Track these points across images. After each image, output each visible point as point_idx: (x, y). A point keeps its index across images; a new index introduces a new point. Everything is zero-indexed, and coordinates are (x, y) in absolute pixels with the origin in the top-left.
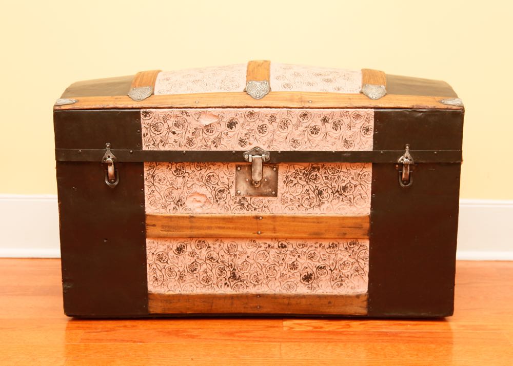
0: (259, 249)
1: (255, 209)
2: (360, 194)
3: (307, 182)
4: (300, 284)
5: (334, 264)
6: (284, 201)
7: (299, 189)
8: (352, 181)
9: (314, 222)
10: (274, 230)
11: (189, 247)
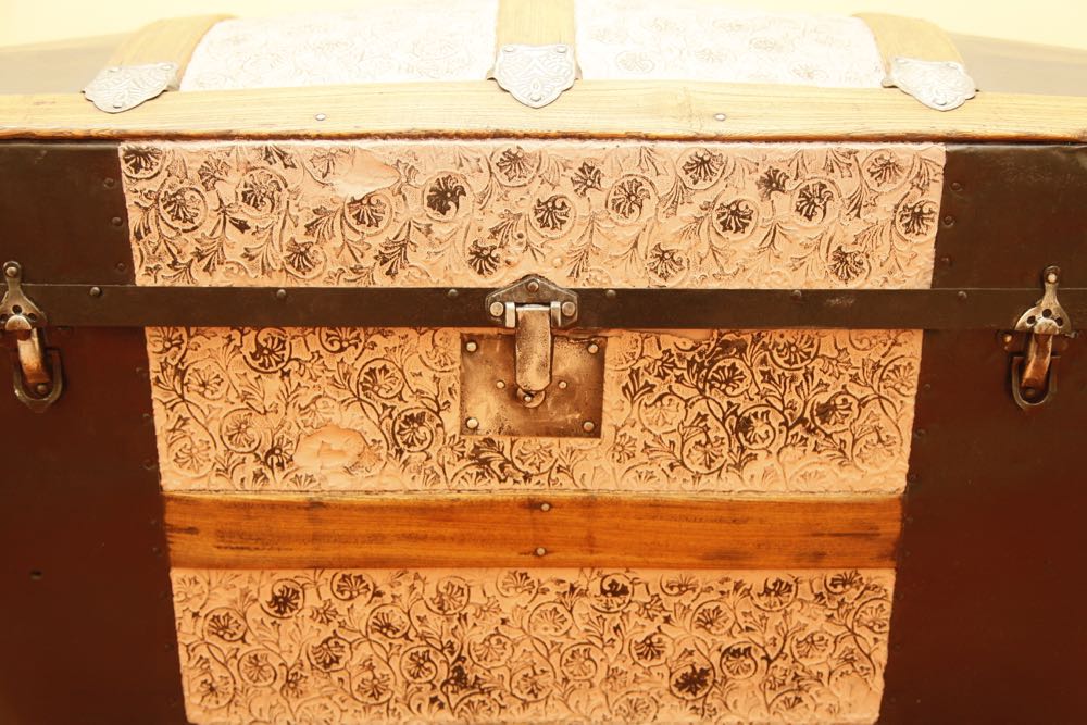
0: (541, 598)
1: (527, 477)
2: (877, 430)
3: (702, 392)
4: (667, 700)
5: (780, 643)
6: (622, 451)
7: (674, 414)
8: (855, 390)
9: (721, 520)
10: (590, 543)
11: (311, 593)
